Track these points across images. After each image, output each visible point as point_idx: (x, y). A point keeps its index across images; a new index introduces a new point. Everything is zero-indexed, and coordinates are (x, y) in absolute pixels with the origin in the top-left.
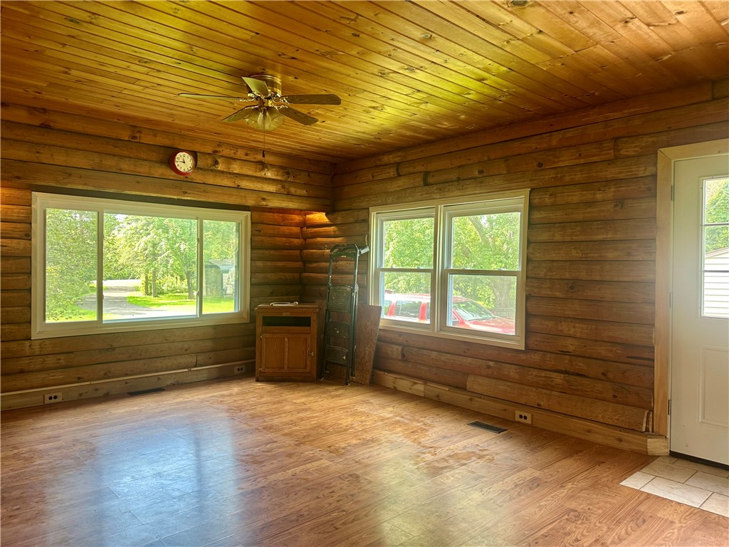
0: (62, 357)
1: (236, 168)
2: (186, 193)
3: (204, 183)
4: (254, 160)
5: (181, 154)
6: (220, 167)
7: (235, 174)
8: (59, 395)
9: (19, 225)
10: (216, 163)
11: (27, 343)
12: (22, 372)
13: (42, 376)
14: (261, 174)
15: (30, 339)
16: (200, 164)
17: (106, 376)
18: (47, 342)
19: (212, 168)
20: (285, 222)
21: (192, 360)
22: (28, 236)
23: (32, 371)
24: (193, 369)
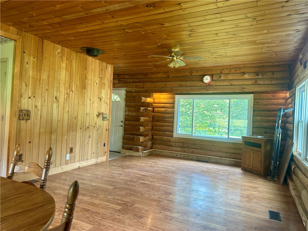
0: (180, 144)
1: (230, 77)
2: (208, 90)
3: (217, 86)
4: (240, 72)
5: (206, 76)
6: (222, 78)
7: (230, 80)
8: (179, 155)
9: (172, 105)
10: (220, 77)
11: (172, 138)
12: (171, 146)
13: (175, 148)
14: (243, 77)
15: (173, 137)
16: (214, 78)
17: (192, 153)
18: (177, 138)
19: (219, 79)
20: (274, 97)
21: (224, 155)
22: (173, 107)
23: (173, 146)
24: (222, 158)
